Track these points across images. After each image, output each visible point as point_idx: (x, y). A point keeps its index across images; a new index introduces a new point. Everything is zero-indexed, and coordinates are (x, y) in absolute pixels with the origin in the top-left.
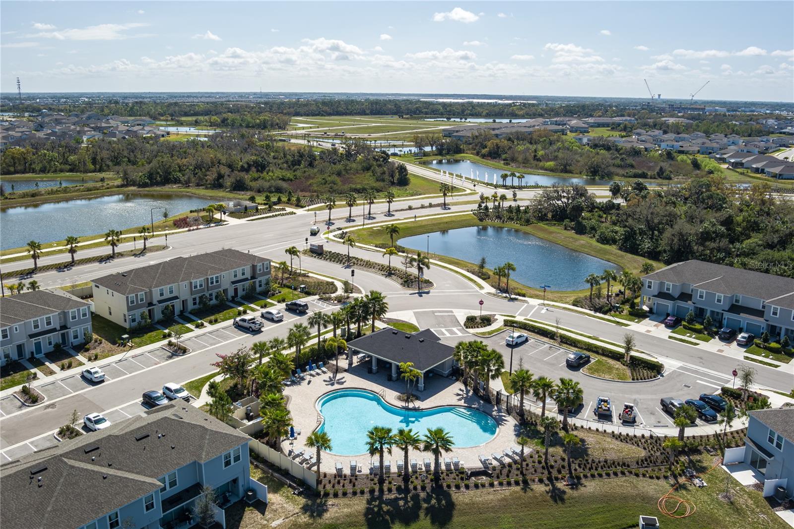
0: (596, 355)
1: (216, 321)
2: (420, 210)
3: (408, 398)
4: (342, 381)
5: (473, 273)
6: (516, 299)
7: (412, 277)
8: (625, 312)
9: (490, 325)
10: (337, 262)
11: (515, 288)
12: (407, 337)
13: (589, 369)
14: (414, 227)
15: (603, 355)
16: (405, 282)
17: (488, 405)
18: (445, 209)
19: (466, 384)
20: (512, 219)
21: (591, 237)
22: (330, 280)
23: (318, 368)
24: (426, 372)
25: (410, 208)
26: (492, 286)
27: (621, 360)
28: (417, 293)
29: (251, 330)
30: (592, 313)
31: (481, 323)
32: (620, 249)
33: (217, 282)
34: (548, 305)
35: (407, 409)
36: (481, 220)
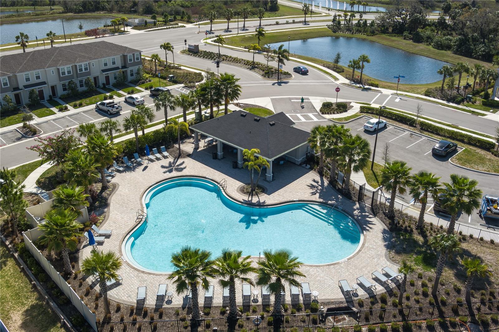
0: (463, 144)
1: (81, 105)
2: (285, 25)
3: (252, 190)
4: (182, 166)
5: (328, 68)
6: (370, 89)
7: (273, 70)
8: (478, 102)
9: (346, 111)
10: (209, 59)
11: (368, 80)
12: (256, 120)
13: (459, 159)
14: (279, 36)
15: (469, 144)
16: (266, 73)
17: (348, 202)
18: (305, 24)
19: (321, 174)
20: (360, 32)
21: (428, 45)
22: (198, 72)
23: (160, 152)
24: (275, 160)
25: (277, 24)
26: (346, 78)
27: (492, 150)
28: (277, 83)
29: (109, 113)
30: (445, 102)
31: (337, 109)
32: (455, 53)
33: (86, 69)
34: (400, 94)
35: (250, 204)
36: (335, 32)
